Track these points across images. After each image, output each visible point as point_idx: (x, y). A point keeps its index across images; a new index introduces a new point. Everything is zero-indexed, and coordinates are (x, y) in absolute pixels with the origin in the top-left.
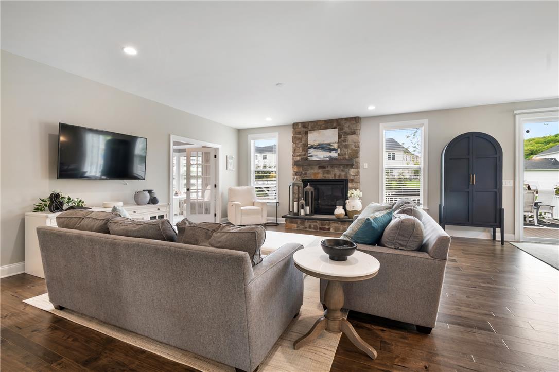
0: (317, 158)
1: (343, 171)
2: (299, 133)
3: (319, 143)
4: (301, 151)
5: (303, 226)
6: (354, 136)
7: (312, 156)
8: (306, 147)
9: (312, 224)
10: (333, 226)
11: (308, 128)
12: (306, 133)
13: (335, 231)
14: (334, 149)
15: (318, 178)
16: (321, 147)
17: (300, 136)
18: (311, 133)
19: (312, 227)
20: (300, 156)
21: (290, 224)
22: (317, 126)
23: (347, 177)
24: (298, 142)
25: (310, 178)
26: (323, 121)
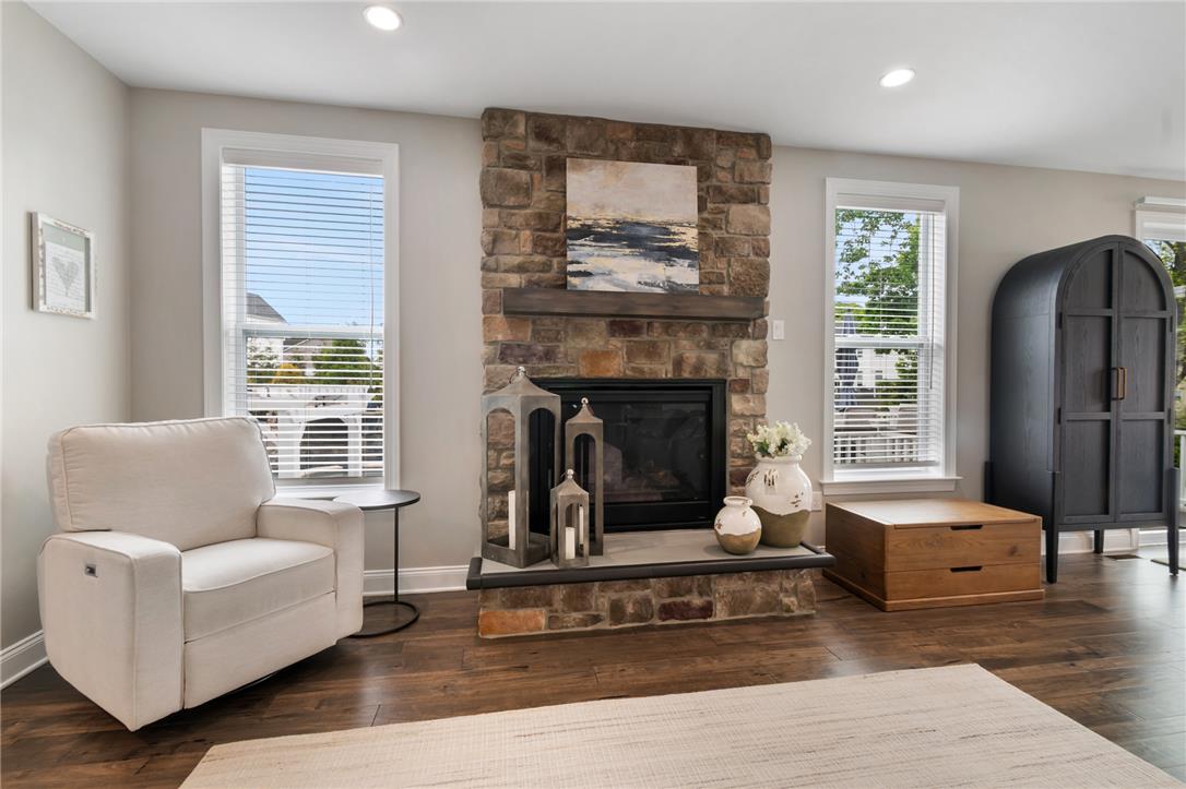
0: (610, 282)
1: (710, 347)
2: (519, 161)
3: (618, 216)
4: (528, 248)
5: (577, 615)
6: (752, 208)
7: (587, 274)
8: (556, 233)
9: (625, 594)
10: (721, 589)
11: (563, 146)
12: (556, 168)
13: (733, 613)
14: (683, 253)
15: (609, 375)
16: (630, 236)
17: (524, 176)
18: (576, 168)
19: (630, 609)
20: (520, 269)
21: (508, 614)
22: (601, 143)
23: (726, 371)
24: (511, 201)
25: (571, 374)
26: (626, 125)
